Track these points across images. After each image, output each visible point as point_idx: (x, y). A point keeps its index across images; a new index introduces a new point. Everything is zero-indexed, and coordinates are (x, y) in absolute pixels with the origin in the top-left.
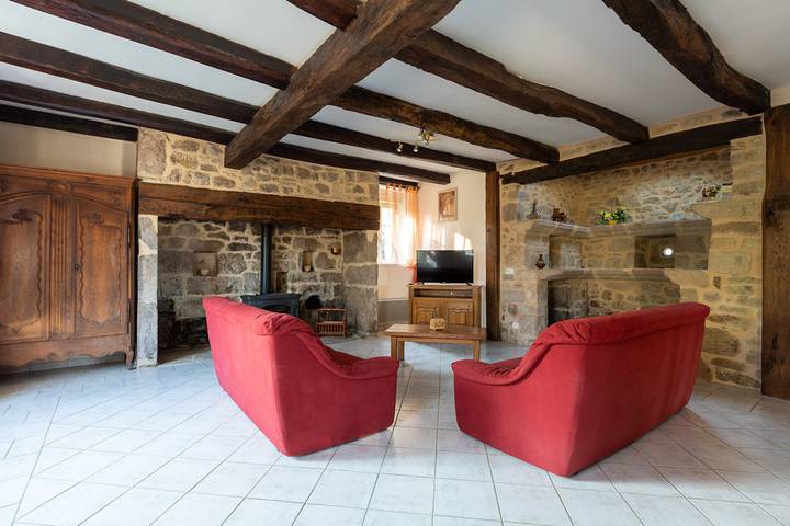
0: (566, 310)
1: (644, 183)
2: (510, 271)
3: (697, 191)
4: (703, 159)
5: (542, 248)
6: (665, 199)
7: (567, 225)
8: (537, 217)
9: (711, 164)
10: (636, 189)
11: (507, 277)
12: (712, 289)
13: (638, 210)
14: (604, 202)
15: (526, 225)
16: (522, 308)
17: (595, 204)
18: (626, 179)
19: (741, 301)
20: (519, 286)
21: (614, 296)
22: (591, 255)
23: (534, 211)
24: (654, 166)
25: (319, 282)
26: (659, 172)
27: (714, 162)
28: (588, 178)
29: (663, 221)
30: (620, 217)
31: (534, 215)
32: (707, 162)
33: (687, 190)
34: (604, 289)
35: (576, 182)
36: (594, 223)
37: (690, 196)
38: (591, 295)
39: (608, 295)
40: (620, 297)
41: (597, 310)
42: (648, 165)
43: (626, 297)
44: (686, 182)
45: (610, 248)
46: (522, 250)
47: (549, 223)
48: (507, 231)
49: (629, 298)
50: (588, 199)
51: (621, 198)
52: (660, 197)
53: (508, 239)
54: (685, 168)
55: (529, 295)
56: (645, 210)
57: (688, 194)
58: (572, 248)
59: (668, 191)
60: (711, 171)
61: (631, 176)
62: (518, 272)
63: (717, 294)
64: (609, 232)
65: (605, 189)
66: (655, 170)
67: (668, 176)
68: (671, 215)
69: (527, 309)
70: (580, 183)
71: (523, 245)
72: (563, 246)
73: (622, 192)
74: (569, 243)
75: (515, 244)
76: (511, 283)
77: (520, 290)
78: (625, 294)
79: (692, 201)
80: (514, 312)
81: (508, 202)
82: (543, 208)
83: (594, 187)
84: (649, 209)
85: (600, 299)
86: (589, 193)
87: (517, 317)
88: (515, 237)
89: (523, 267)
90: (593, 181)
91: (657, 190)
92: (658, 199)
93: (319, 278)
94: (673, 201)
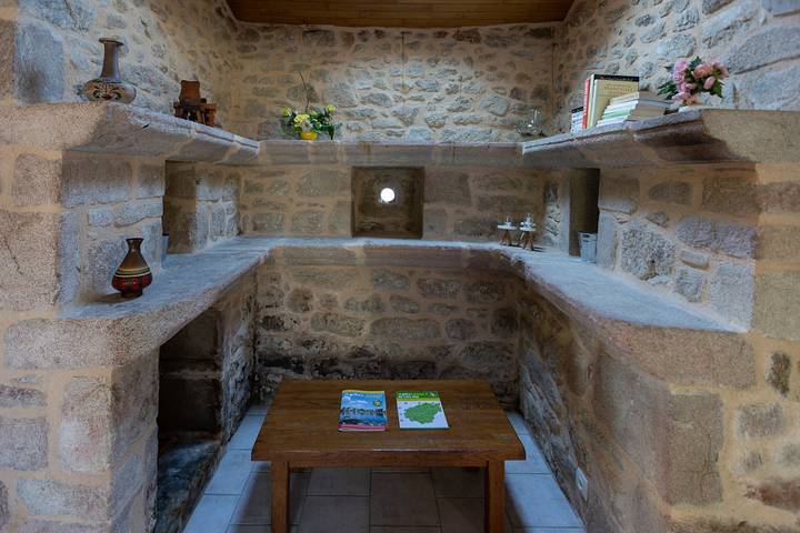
0: (210, 374)
1: (362, 64)
3: (449, 92)
4: (459, 37)
5: (141, 206)
6: (398, 99)
7: (218, 135)
8: (118, 95)
9: (471, 48)
10: (348, 73)
13: (349, 115)
14: (284, 90)
15: (72, 122)
17: (265, 93)
18: (328, 49)
21: (315, 301)
22: (259, 203)
23: (109, 67)
24: (379, 34)
26: (387, 48)
27: (475, 46)
28: (252, 35)
29: (394, 140)
30: (323, 124)
31: (106, 86)
32: (465, 44)
33: (434, 88)
34: (294, 285)
35: (227, 37)
36: (262, 133)
37: (438, 100)
38: (262, 301)
39: (301, 301)
40: (330, 302)
41: (277, 336)
42: (371, 30)
43: (341, 303)
44: (431, 73)
45: (301, 190)
46: (43, 232)
47: (170, 123)
49: (347, 305)
50: (254, 79)
51: (318, 86)
52: (390, 94)
54: (430, 47)
56: (364, 116)
57: (435, 95)
58: (220, 192)
59: (403, 86)
60: (470, 61)
61: (339, 46)
63: (775, 412)
64: (304, 155)
65: (288, 65)
66: (380, 42)
67: (404, 58)
68: (408, 130)
70: (234, 43)
71: (49, 208)
72: (203, 190)
73: (321, 75)
74: (215, 179)
78: (340, 296)
79: (441, 110)
82: (143, 74)
83: (265, 57)
84: (369, 116)
85: (285, 311)
86: (252, 67)
89: (44, 310)
90: (262, 42)
91: (385, 81)
92: (385, 98)
94: (412, 105)
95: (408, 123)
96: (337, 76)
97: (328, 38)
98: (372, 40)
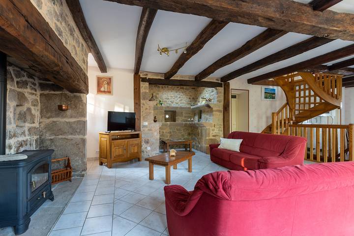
1: (165, 92)
2: (146, 123)
3: (179, 98)
4: (181, 88)
10: (162, 94)
11: (145, 126)
12: (213, 128)
13: (163, 101)
16: (152, 140)
19: (219, 131)
20: (151, 130)
25: (28, 137)
26: (169, 89)
27: (183, 90)
29: (170, 106)
30: (160, 103)
33: (177, 97)
44: (176, 94)
46: (152, 114)
48: (144, 104)
52: (169, 97)
53: (144, 108)
54: (176, 90)
55: (155, 134)
59: (172, 96)
60: (182, 92)
62: (149, 124)
67: (172, 91)
69: (154, 140)
71: (153, 111)
73: (158, 94)
75: (147, 111)
76: (146, 129)
77: (151, 132)
79: (178, 101)
80: (147, 142)
81: (144, 91)
84: (166, 101)
87: (149, 144)
88: (148, 108)
89: (152, 122)
93: (27, 133)
94: (173, 100)
95: (172, 103)
96: (160, 94)
97: (159, 87)
98: (167, 88)
